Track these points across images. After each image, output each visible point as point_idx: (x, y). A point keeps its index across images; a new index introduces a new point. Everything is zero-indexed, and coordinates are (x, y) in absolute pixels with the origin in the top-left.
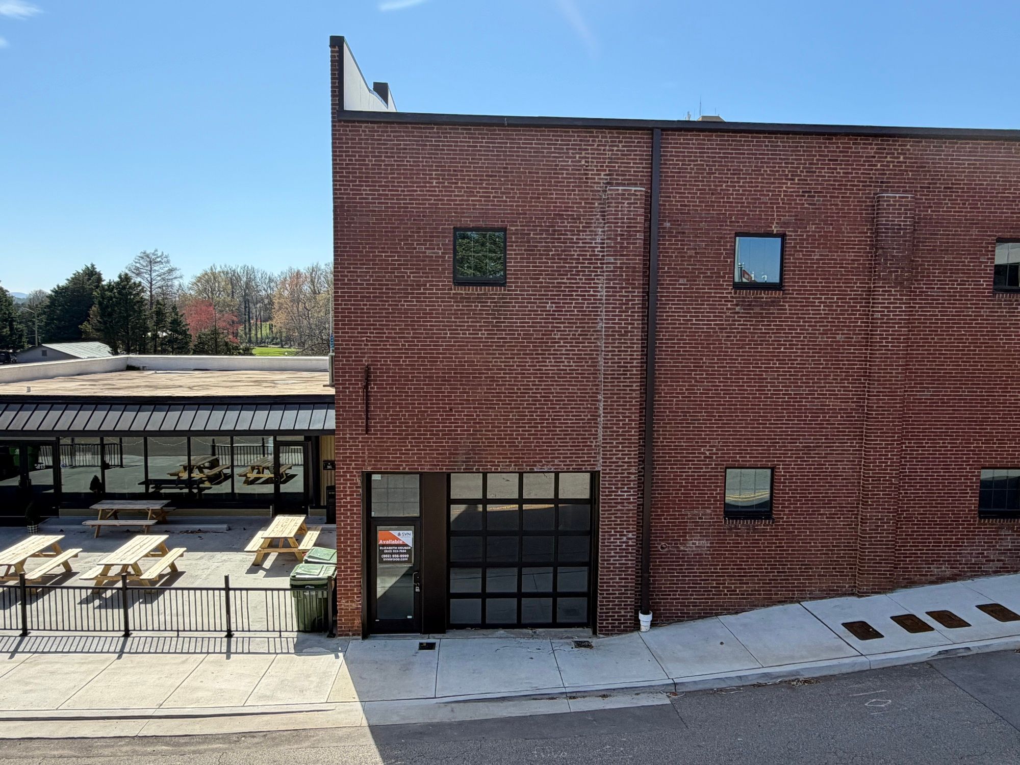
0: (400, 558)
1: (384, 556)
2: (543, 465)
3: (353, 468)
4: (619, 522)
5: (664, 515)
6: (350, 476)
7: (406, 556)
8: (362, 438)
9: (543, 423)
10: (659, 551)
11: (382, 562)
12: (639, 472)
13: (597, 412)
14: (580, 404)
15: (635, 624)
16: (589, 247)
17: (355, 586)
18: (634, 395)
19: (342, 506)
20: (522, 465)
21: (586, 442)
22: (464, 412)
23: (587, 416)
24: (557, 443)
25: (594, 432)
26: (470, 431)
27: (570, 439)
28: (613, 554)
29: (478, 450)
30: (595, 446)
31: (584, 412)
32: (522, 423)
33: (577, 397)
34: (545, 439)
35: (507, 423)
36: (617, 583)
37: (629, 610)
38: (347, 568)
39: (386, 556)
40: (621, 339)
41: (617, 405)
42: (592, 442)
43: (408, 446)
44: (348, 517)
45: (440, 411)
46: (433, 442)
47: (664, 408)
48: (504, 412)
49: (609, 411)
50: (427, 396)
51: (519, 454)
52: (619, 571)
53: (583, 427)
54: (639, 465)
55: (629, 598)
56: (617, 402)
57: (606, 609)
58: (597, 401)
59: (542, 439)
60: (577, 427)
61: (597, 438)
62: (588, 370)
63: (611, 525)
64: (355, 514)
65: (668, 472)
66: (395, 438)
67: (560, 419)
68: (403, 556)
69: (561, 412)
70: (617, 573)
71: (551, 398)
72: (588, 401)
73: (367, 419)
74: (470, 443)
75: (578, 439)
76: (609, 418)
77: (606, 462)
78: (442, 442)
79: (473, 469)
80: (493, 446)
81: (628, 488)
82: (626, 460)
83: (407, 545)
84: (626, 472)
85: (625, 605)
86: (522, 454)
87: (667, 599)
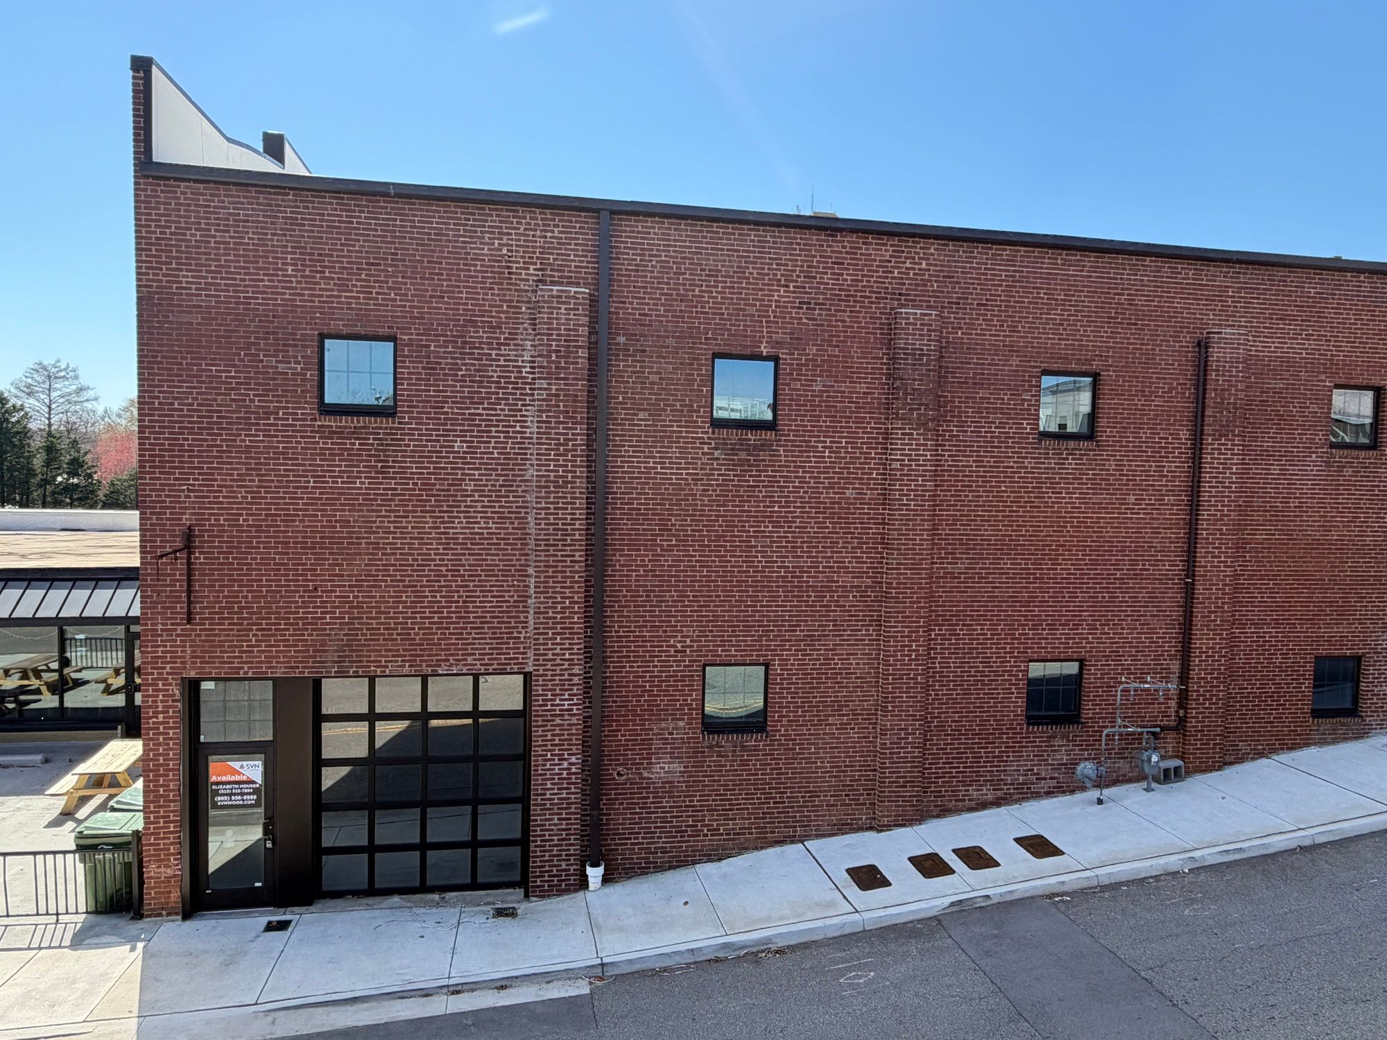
0: (243, 800)
1: (219, 798)
2: (451, 665)
3: (167, 674)
4: (557, 742)
5: (620, 730)
6: (163, 685)
7: (252, 797)
8: (182, 630)
9: (451, 607)
10: (614, 779)
11: (215, 806)
12: (585, 673)
13: (526, 591)
14: (503, 581)
15: (581, 881)
16: (514, 366)
17: (172, 844)
18: (577, 568)
19: (150, 729)
20: (421, 666)
21: (512, 633)
22: (335, 591)
23: (513, 596)
24: (470, 634)
25: (522, 619)
26: (344, 618)
27: (489, 628)
28: (549, 786)
29: (356, 645)
30: (525, 638)
31: (510, 591)
32: (421, 607)
33: (499, 570)
34: (454, 628)
35: (398, 607)
36: (555, 825)
37: (572, 862)
38: (158, 817)
39: (222, 798)
40: (558, 492)
41: (553, 582)
42: (520, 633)
43: (251, 641)
44: (160, 744)
45: (299, 591)
46: (290, 635)
47: (619, 586)
48: (394, 592)
49: (542, 589)
50: (279, 570)
51: (416, 650)
52: (559, 809)
53: (507, 612)
54: (586, 662)
55: (572, 845)
56: (553, 577)
57: (541, 861)
58: (527, 576)
59: (449, 628)
60: (499, 612)
61: (526, 627)
62: (514, 534)
63: (546, 745)
64: (171, 739)
65: (626, 672)
66: (233, 630)
67: (475, 602)
68: (248, 797)
69: (476, 591)
70: (556, 811)
71: (462, 572)
72: (513, 576)
73: (189, 602)
74: (344, 635)
75: (501, 628)
76: (542, 599)
77: (538, 660)
78: (304, 635)
79: (348, 672)
80: (379, 640)
81: (569, 695)
82: (567, 656)
83: (254, 782)
84: (566, 673)
85: (566, 855)
86: (421, 650)
87: (627, 844)
